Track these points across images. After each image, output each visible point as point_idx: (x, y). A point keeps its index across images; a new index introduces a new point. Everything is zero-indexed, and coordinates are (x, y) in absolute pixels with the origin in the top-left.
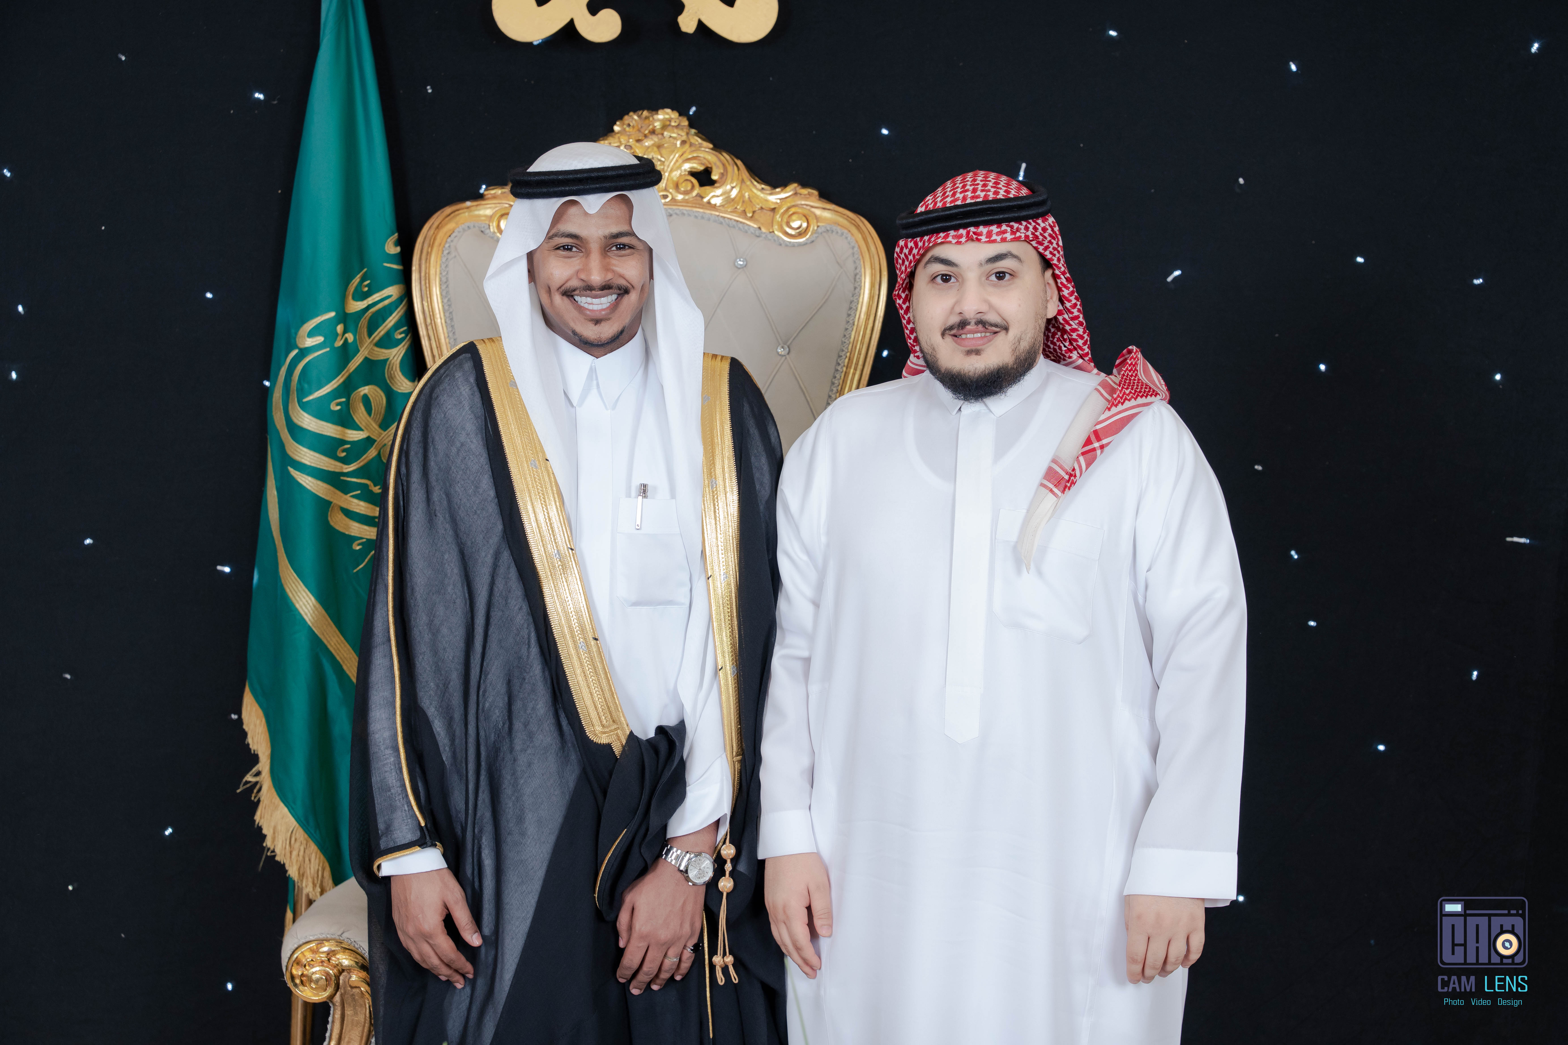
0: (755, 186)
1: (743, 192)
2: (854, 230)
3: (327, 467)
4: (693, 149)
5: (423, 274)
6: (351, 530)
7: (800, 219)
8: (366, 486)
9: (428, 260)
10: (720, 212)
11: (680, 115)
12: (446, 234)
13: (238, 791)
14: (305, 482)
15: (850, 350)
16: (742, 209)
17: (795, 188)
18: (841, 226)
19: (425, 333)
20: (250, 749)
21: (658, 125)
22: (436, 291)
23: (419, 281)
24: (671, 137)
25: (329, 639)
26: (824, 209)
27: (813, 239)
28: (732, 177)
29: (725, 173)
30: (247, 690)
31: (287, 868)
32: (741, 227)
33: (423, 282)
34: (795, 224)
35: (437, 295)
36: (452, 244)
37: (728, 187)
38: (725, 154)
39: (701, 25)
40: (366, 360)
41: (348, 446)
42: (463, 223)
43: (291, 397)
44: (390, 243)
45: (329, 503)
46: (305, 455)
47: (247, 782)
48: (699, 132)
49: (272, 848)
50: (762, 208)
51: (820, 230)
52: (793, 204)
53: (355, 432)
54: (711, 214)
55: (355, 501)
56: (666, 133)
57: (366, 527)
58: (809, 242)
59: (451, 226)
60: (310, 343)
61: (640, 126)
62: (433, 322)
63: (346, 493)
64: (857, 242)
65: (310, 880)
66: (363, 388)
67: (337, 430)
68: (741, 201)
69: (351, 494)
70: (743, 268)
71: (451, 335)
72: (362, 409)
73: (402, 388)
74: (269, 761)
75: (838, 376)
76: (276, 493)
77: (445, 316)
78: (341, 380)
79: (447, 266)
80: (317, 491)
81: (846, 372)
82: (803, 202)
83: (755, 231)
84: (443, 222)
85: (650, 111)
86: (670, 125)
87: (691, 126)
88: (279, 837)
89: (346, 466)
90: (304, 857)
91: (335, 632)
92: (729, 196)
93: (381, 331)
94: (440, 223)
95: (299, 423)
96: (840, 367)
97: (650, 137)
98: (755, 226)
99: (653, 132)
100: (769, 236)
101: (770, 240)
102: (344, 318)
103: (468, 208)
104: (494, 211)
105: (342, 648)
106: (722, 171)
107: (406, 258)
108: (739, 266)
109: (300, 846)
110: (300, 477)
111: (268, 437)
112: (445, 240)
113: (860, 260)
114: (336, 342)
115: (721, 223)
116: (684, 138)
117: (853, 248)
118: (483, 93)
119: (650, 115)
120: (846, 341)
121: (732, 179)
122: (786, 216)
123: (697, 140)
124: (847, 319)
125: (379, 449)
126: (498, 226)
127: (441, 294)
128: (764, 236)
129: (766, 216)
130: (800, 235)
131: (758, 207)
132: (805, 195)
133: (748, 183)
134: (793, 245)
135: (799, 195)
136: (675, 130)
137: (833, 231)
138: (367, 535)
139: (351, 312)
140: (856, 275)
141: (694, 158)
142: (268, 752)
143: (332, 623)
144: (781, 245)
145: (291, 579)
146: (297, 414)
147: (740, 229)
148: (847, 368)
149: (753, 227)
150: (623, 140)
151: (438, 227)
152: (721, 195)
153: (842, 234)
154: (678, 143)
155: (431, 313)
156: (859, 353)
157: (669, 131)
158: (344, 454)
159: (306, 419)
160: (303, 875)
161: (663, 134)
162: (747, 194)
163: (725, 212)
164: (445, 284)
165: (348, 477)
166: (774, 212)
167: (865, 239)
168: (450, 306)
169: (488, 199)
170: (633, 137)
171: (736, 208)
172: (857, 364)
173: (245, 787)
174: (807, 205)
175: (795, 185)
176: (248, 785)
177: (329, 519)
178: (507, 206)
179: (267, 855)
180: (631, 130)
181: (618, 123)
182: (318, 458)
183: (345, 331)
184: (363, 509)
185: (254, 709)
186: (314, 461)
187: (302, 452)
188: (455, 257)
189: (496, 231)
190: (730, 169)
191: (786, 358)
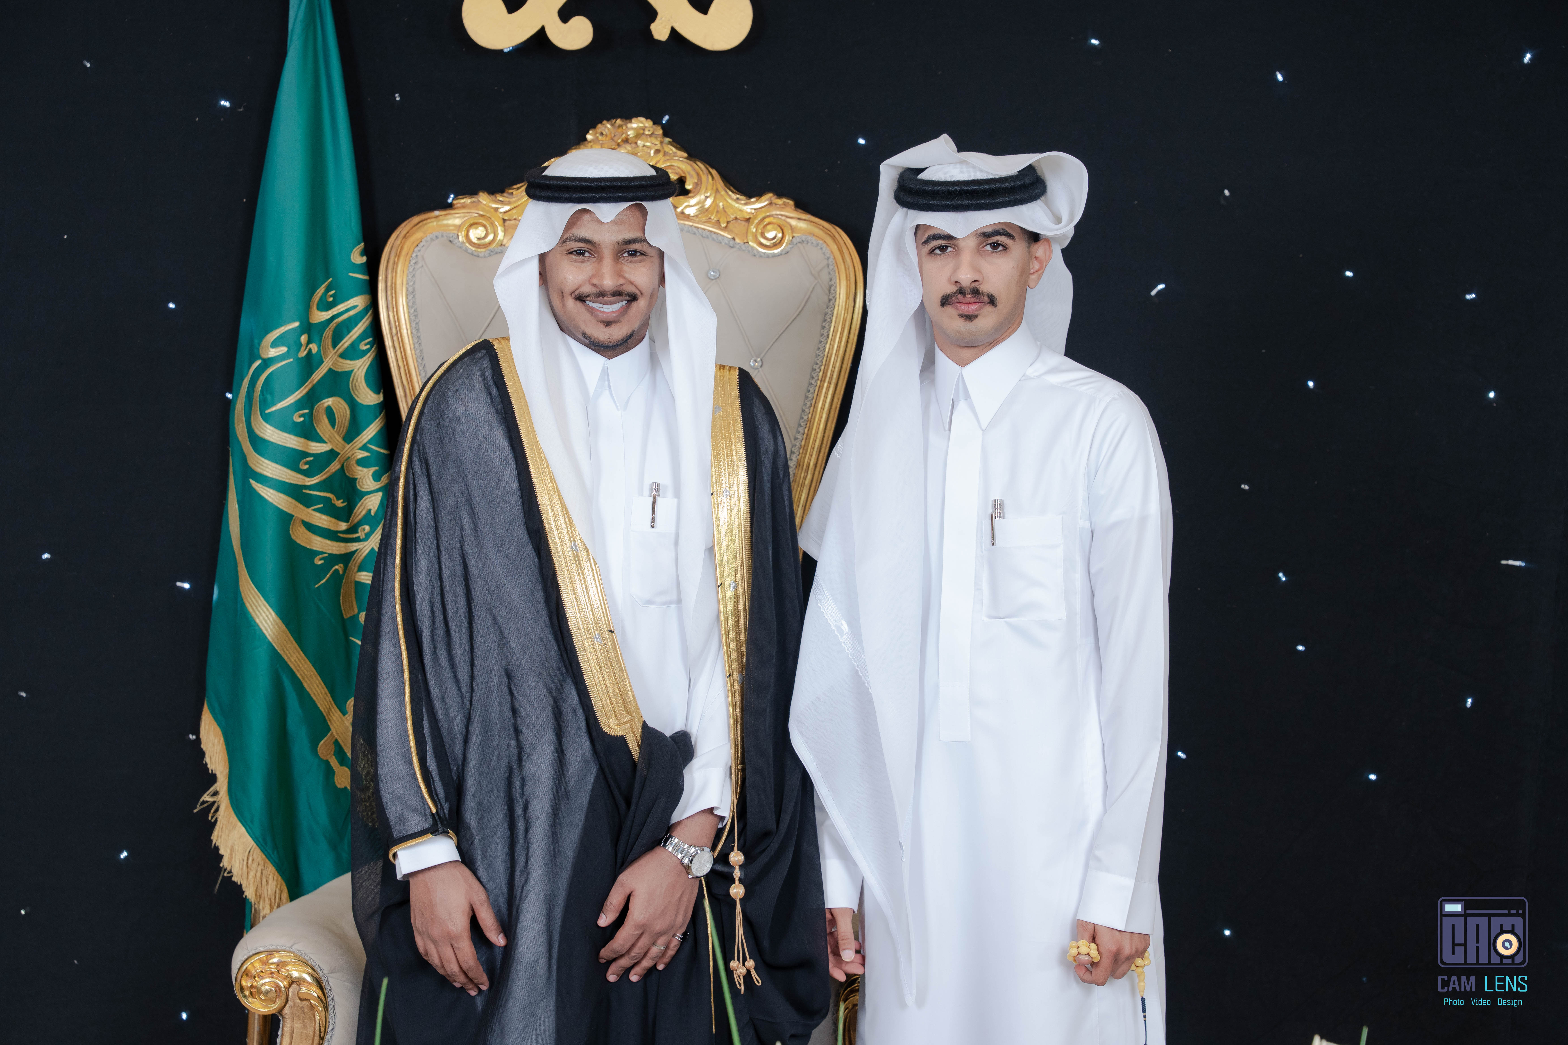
0: (730, 196)
1: (718, 202)
2: (829, 241)
3: (289, 479)
4: (667, 158)
5: (389, 284)
6: (313, 544)
7: (775, 229)
8: (329, 499)
9: (395, 269)
10: (693, 222)
11: (654, 123)
12: (413, 243)
13: (195, 811)
14: (267, 494)
15: (824, 363)
16: (715, 219)
17: (770, 198)
18: (817, 236)
19: (391, 344)
20: (208, 769)
21: (631, 133)
22: (402, 301)
23: (385, 291)
24: (644, 146)
25: (289, 655)
26: (799, 219)
27: (788, 250)
28: (707, 186)
29: (699, 183)
30: (206, 708)
31: (244, 890)
32: (715, 238)
33: (389, 292)
34: (770, 235)
35: (403, 305)
36: (419, 253)
37: (703, 197)
38: (699, 164)
39: (674, 32)
40: (331, 371)
41: (311, 458)
42: (431, 233)
43: (253, 408)
44: (356, 252)
45: (291, 516)
46: (266, 467)
47: (204, 802)
48: (673, 141)
49: (229, 869)
50: (736, 219)
51: (794, 241)
52: (768, 214)
53: (317, 444)
54: (685, 224)
55: (318, 515)
56: (640, 143)
57: (328, 542)
58: (784, 253)
59: (418, 235)
60: (273, 353)
61: (613, 135)
62: (399, 333)
63: (308, 507)
64: (832, 252)
65: (267, 902)
66: (326, 400)
67: (300, 443)
68: (715, 211)
69: (314, 508)
70: (716, 279)
71: (417, 345)
72: (325, 421)
73: (367, 400)
74: (227, 780)
75: (812, 390)
76: (237, 506)
77: (411, 326)
78: (305, 392)
79: (413, 276)
80: (279, 504)
81: (820, 386)
82: (778, 213)
83: (729, 242)
84: (410, 232)
85: (624, 120)
86: (643, 134)
87: (666, 134)
88: (237, 857)
89: (309, 479)
90: (261, 878)
91: (295, 648)
92: (703, 206)
93: (346, 342)
94: (408, 232)
95: (261, 435)
96: (814, 380)
97: (624, 145)
98: (729, 236)
99: (626, 141)
100: (743, 247)
101: (743, 250)
102: (308, 328)
103: (436, 217)
104: (463, 220)
105: (302, 664)
106: (696, 181)
107: (372, 268)
108: (712, 278)
109: (258, 866)
110: (262, 489)
111: (230, 449)
112: (412, 250)
113: (835, 271)
114: (300, 352)
115: (695, 234)
116: (658, 147)
117: (828, 259)
118: (452, 101)
119: (623, 123)
120: (820, 354)
121: (706, 189)
122: (761, 226)
123: (671, 149)
124: (822, 331)
125: (342, 461)
126: (467, 236)
127: (408, 305)
128: (738, 246)
129: (740, 227)
130: (775, 245)
131: (733, 217)
132: (780, 205)
133: (723, 193)
134: (768, 256)
135: (774, 205)
136: (649, 139)
137: (808, 242)
138: (329, 550)
139: (316, 322)
140: (830, 287)
142: (227, 771)
143: (292, 639)
144: (755, 256)
145: (252, 593)
146: (259, 425)
147: (713, 239)
148: (821, 382)
149: (727, 237)
151: (405, 236)
152: (695, 205)
153: (818, 245)
154: (652, 152)
155: (397, 324)
156: (834, 367)
157: (642, 140)
158: (307, 467)
159: (268, 431)
160: (260, 897)
161: (636, 143)
162: (721, 204)
163: (699, 222)
164: (411, 294)
165: (310, 490)
166: (749, 223)
167: (840, 250)
168: (416, 316)
169: (457, 208)
170: (606, 146)
171: (710, 218)
172: (831, 377)
173: (202, 807)
174: (782, 215)
175: (771, 195)
176: (205, 805)
177: (291, 532)
178: (476, 215)
179: (223, 877)
180: (604, 139)
181: (591, 132)
182: (280, 470)
183: (309, 342)
184: (325, 523)
185: (212, 727)
186: (276, 473)
187: (264, 464)
188: (422, 266)
189: (465, 241)
190: (704, 178)
191: (759, 371)
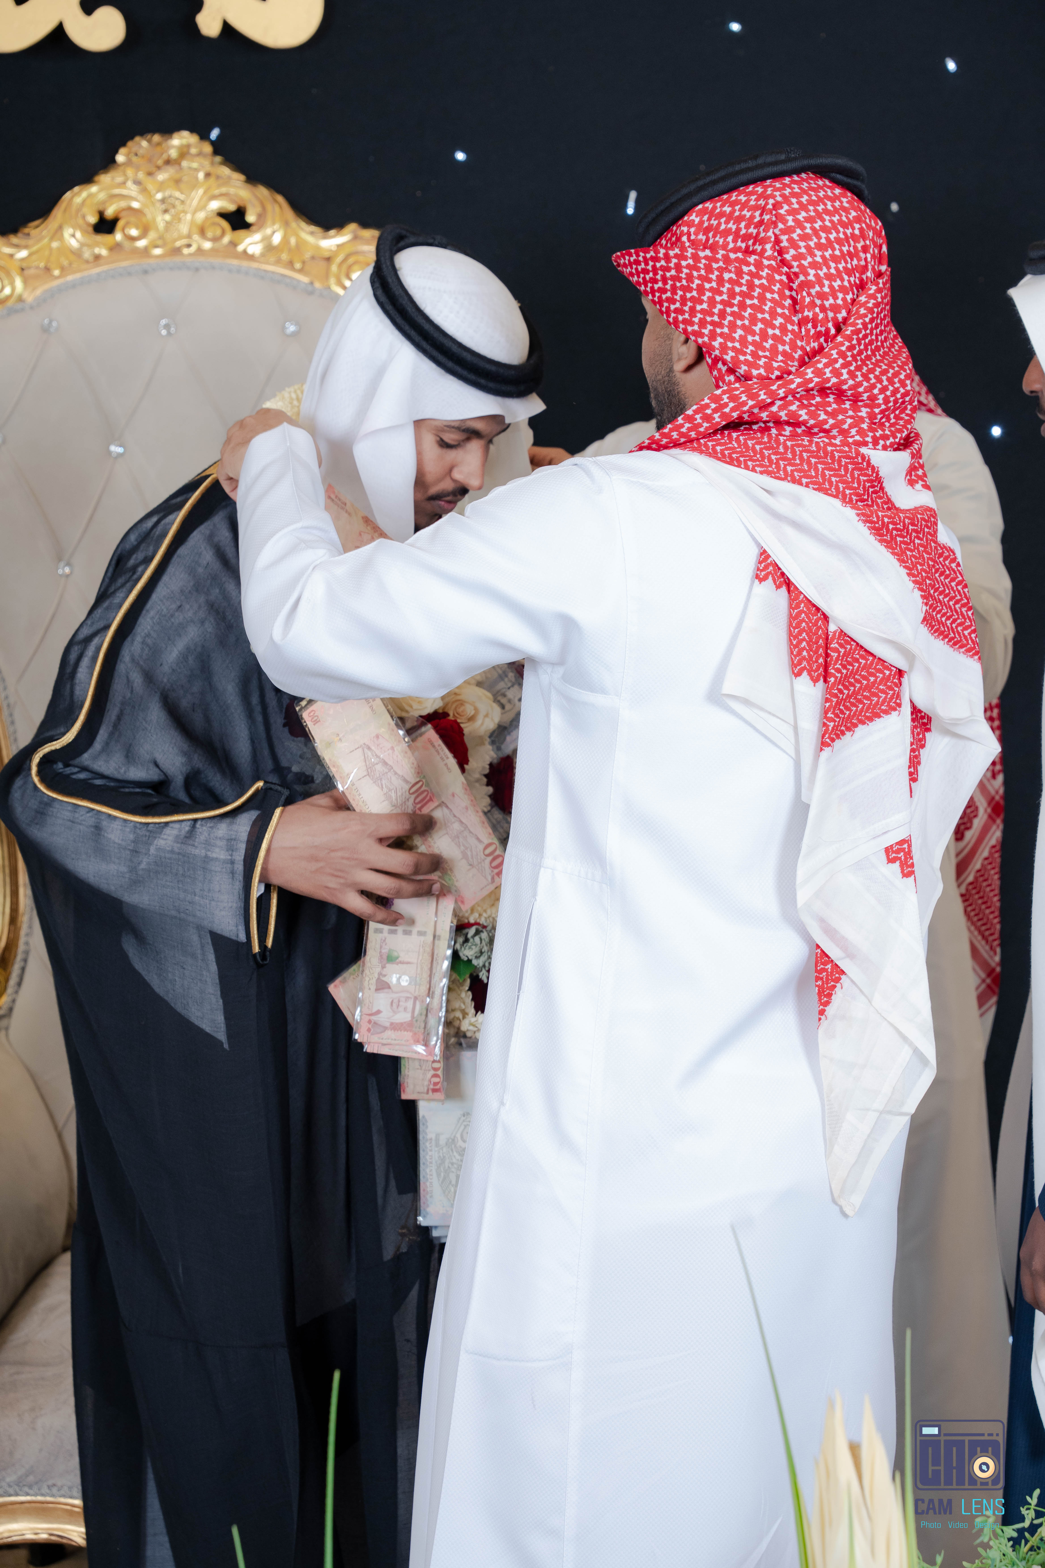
0: (302, 229)
1: (288, 237)
4: (220, 182)
10: (259, 264)
11: (201, 138)
16: (288, 259)
17: (353, 229)
21: (173, 152)
24: (191, 168)
28: (274, 217)
29: (263, 214)
32: (289, 282)
37: (269, 231)
38: (261, 188)
39: (227, 26)
52: (353, 249)
54: (249, 266)
56: (185, 164)
61: (150, 155)
68: (286, 249)
70: (294, 333)
82: (366, 248)
83: (305, 286)
85: (162, 135)
86: (189, 153)
87: (216, 152)
92: (269, 244)
97: (165, 168)
98: (307, 280)
99: (168, 162)
100: (325, 292)
101: (326, 296)
106: (259, 210)
108: (289, 331)
115: (262, 278)
116: (208, 168)
119: (162, 139)
121: (273, 221)
122: (345, 267)
123: (226, 171)
128: (318, 291)
129: (319, 267)
131: (309, 255)
132: (367, 238)
133: (294, 224)
135: (359, 239)
136: (196, 159)
141: (222, 195)
147: (287, 284)
149: (304, 281)
150: (130, 172)
152: (260, 241)
154: (201, 175)
157: (188, 161)
161: (180, 165)
162: (293, 239)
163: (267, 263)
166: (330, 262)
170: (142, 168)
171: (280, 258)
175: (353, 226)
180: (139, 159)
181: (121, 151)
190: (269, 207)
